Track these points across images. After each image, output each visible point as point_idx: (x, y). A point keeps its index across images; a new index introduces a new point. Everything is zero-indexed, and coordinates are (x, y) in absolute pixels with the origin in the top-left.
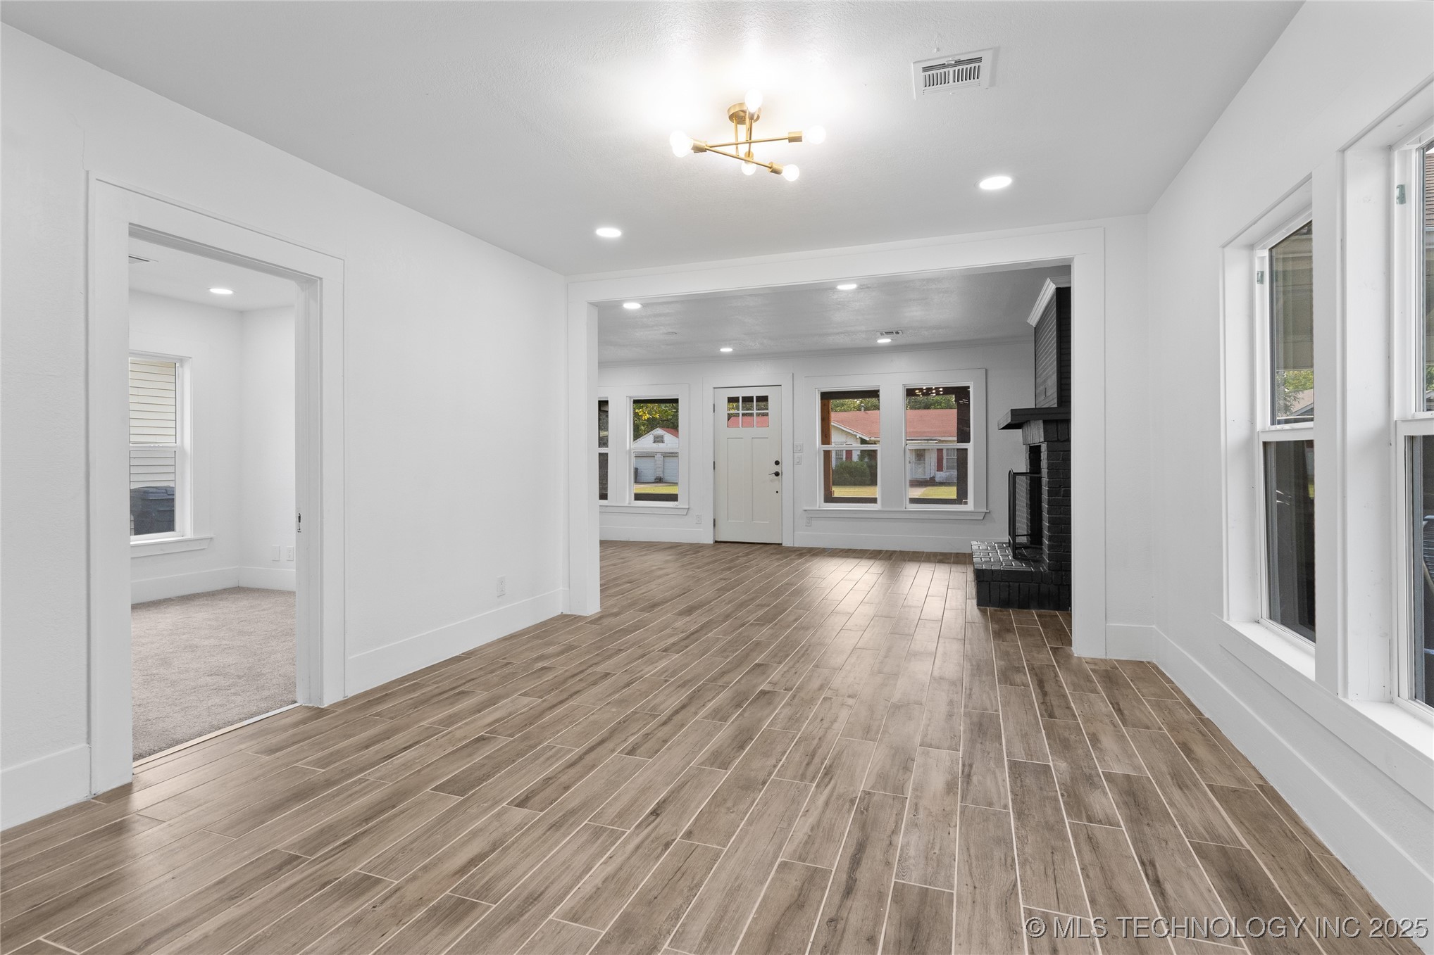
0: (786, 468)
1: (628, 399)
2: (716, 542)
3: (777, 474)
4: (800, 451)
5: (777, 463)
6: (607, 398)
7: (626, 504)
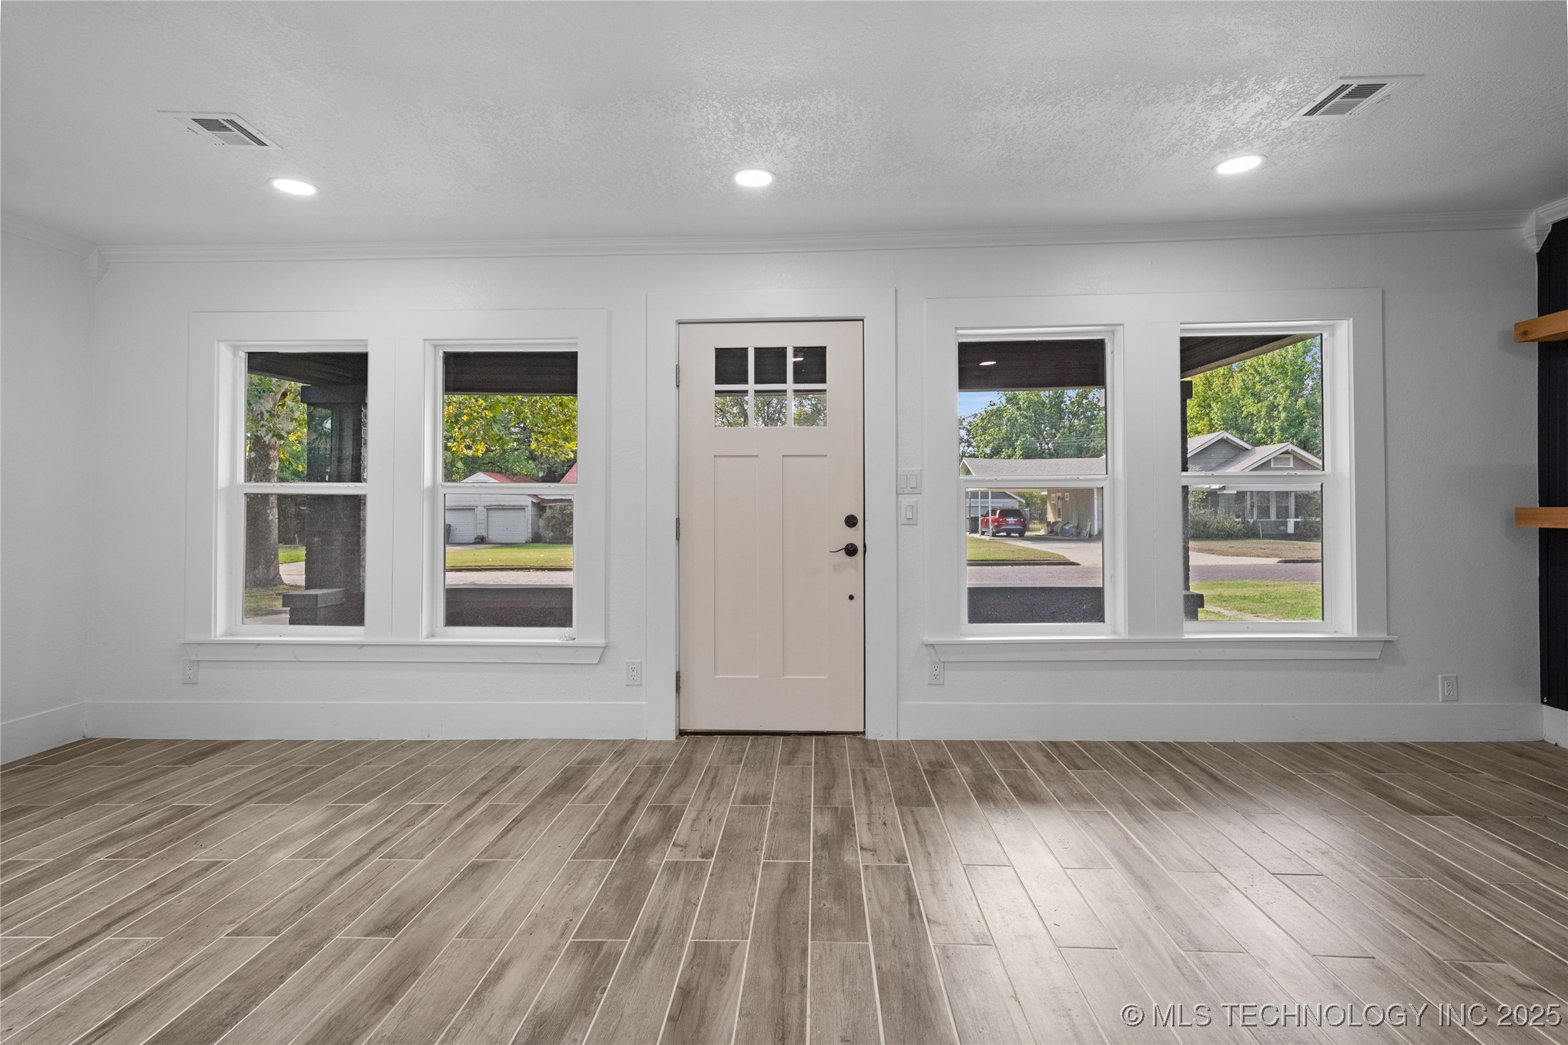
0: (878, 533)
1: (429, 350)
2: (682, 733)
3: (851, 550)
4: (915, 491)
5: (851, 521)
6: (365, 342)
7: (422, 639)
